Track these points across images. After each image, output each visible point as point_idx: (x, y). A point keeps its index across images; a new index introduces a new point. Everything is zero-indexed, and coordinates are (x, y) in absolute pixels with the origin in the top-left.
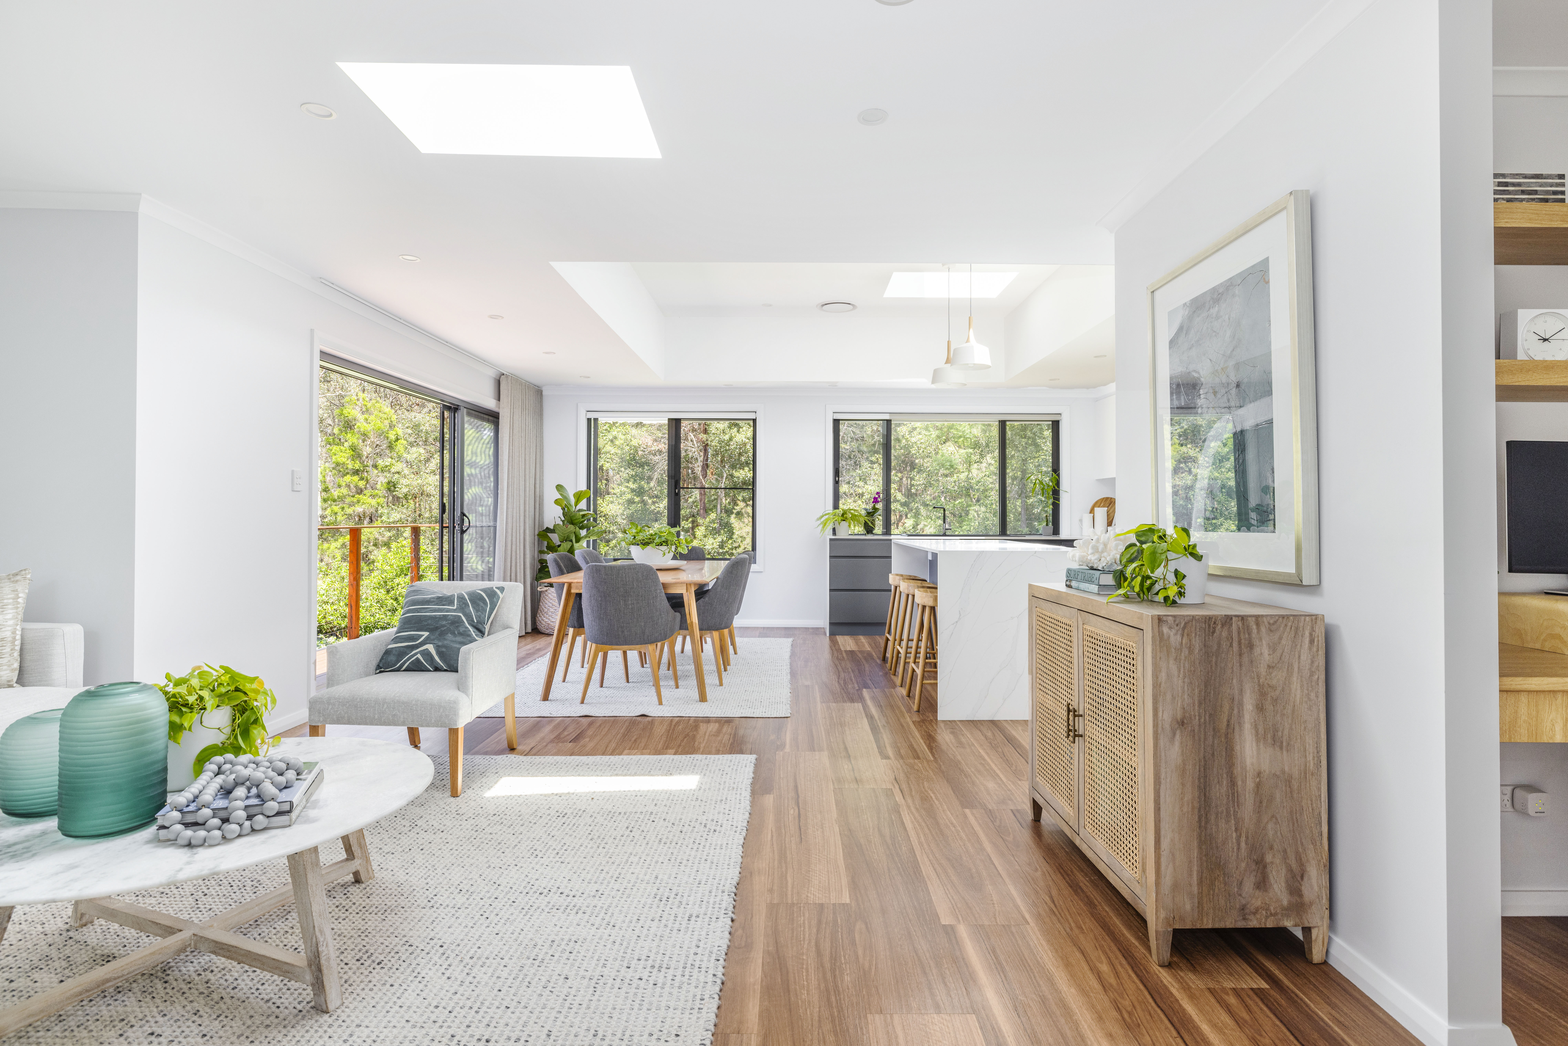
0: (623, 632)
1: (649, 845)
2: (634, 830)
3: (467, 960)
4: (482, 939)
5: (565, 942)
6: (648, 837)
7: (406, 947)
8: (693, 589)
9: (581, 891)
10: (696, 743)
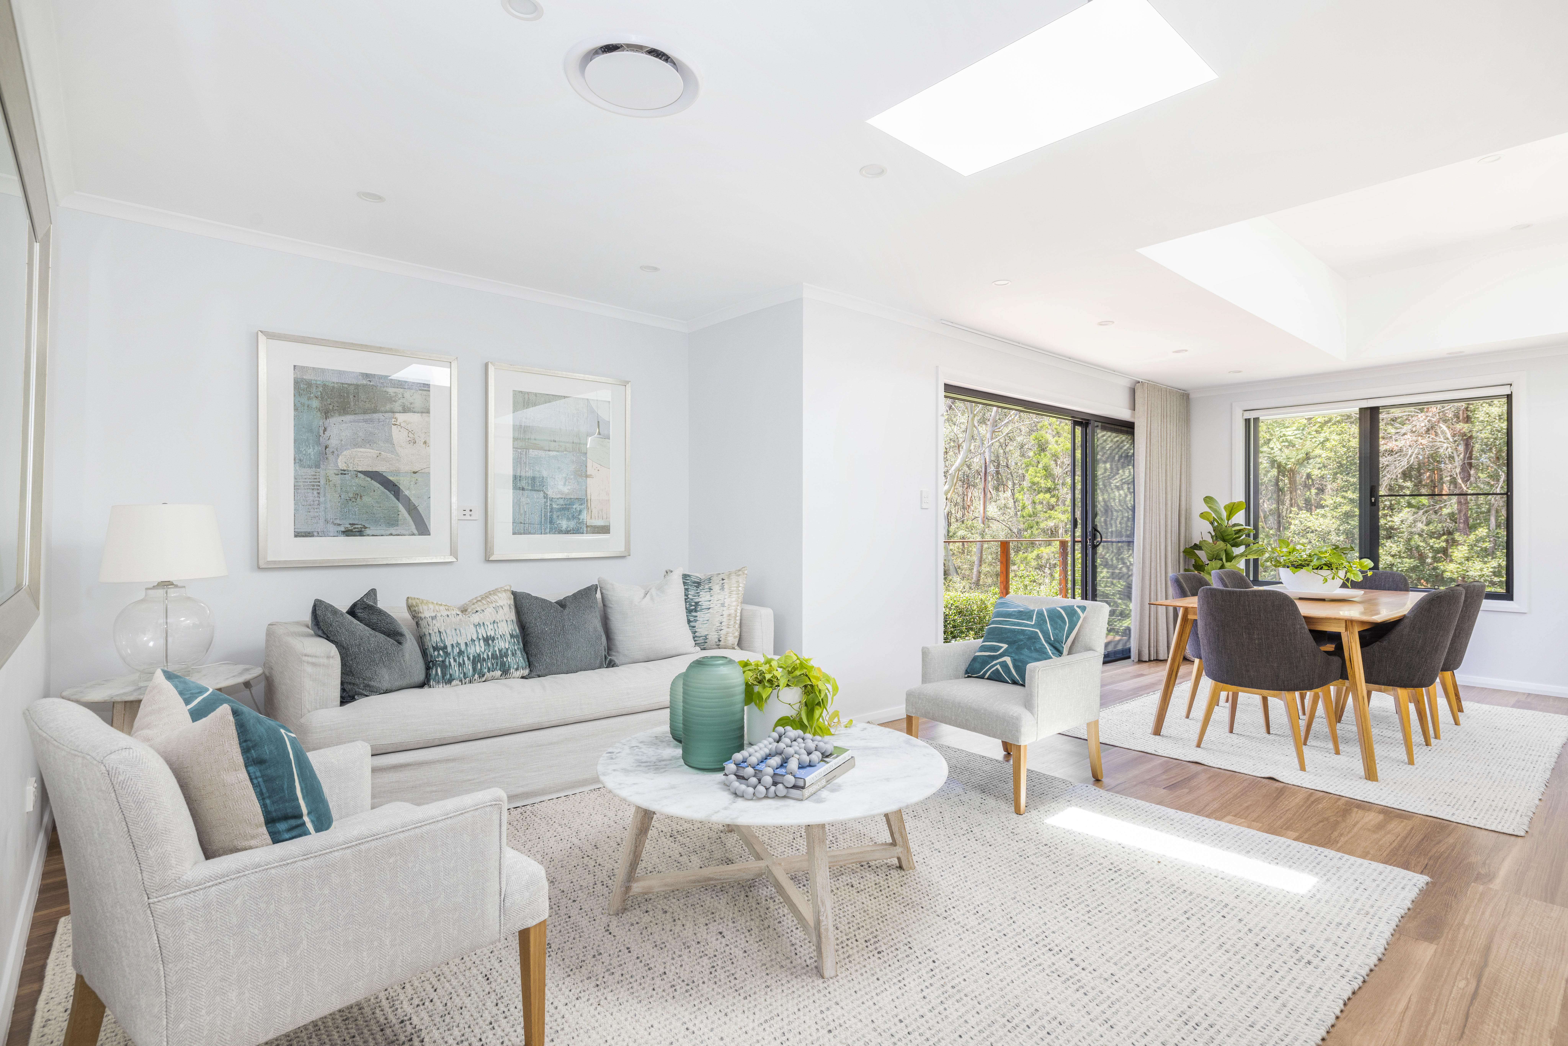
0: (1248, 671)
1: (1204, 946)
2: (1194, 918)
3: (948, 987)
4: (971, 972)
5: (1048, 1018)
6: (1207, 933)
7: (906, 948)
8: (1357, 630)
9: (1094, 967)
10: (1336, 834)
